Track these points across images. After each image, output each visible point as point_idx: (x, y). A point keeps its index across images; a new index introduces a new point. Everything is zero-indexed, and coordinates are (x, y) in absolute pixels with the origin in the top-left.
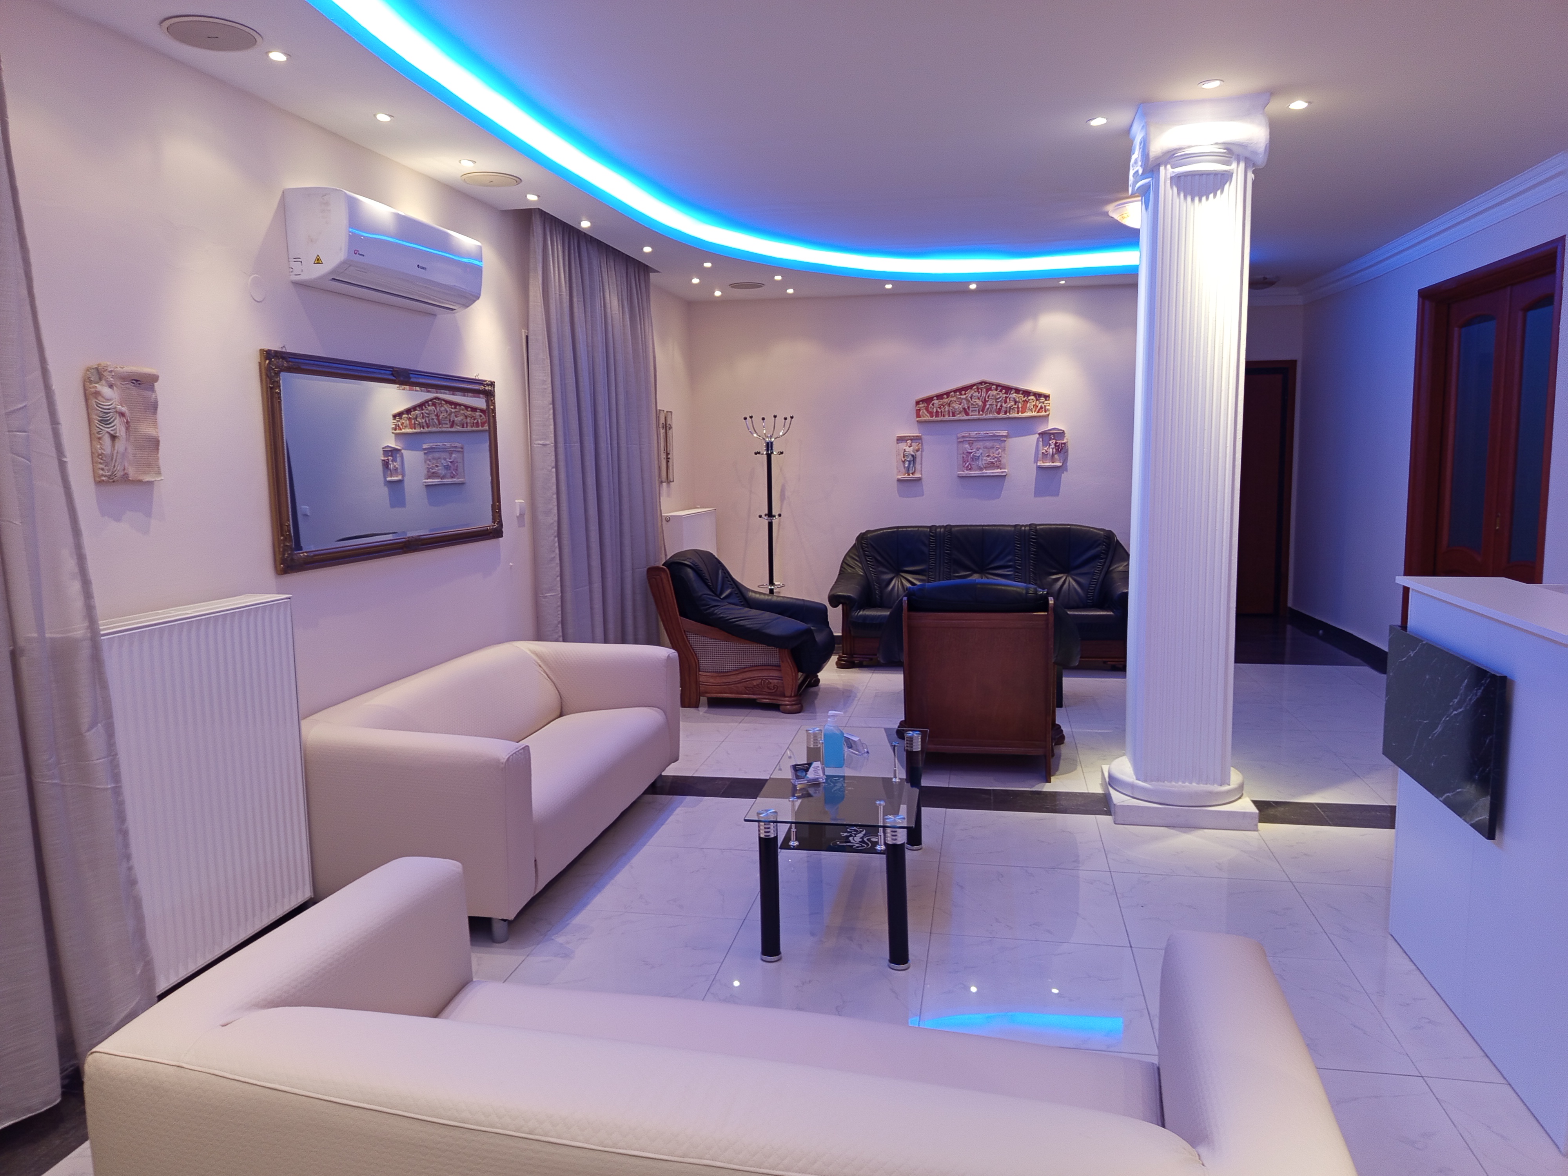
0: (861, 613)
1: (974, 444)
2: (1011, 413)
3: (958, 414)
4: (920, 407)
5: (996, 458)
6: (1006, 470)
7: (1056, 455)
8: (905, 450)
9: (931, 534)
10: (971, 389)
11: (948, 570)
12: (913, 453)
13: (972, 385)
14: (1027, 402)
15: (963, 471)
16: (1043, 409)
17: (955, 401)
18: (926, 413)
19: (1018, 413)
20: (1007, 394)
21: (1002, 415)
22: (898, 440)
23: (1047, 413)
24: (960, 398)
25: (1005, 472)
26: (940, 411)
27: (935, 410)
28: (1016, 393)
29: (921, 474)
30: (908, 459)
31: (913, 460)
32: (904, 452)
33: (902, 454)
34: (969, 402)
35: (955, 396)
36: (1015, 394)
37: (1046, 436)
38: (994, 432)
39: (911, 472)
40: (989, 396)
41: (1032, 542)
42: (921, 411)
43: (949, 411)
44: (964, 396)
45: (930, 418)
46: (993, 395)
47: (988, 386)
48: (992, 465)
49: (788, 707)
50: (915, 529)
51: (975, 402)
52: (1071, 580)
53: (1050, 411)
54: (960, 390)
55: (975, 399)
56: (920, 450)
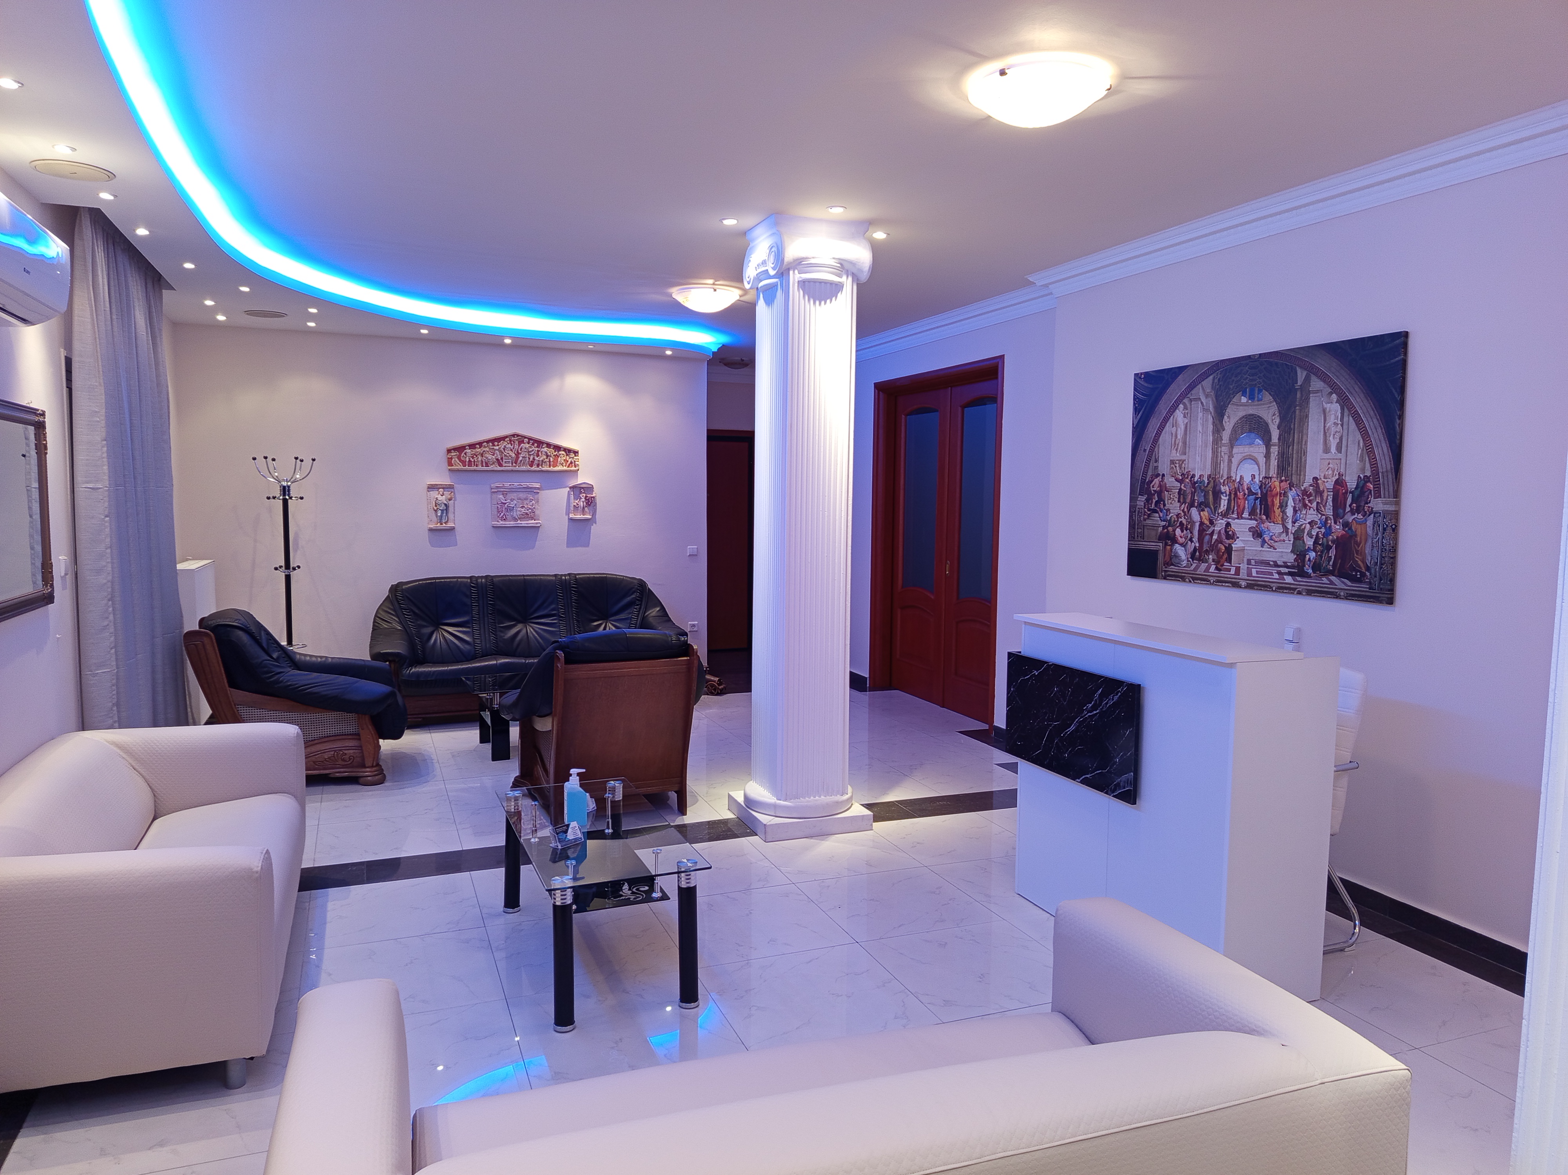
0: (413, 670)
1: (508, 495)
2: (543, 466)
3: (492, 465)
4: (452, 456)
5: (530, 509)
6: (540, 522)
7: (586, 508)
8: (437, 498)
9: (472, 585)
10: (504, 440)
11: (492, 621)
12: (445, 502)
13: (505, 437)
14: (558, 457)
15: (498, 522)
16: (573, 464)
17: (488, 452)
18: (458, 462)
19: (550, 467)
20: (539, 448)
21: (534, 468)
22: (428, 488)
23: (577, 468)
24: (493, 448)
25: (540, 523)
26: (473, 460)
27: (467, 460)
28: (547, 447)
29: (454, 524)
30: (441, 508)
31: (446, 510)
32: (436, 501)
33: (434, 503)
34: (503, 453)
35: (487, 446)
36: (546, 449)
37: (577, 490)
38: (528, 484)
39: (444, 521)
40: (521, 449)
41: (573, 591)
42: (453, 460)
43: (482, 461)
44: (497, 448)
45: (462, 467)
46: (525, 448)
47: (520, 439)
48: (526, 516)
49: (369, 778)
50: (454, 580)
51: (508, 453)
52: (610, 625)
53: (580, 466)
54: (493, 441)
55: (508, 451)
56: (453, 499)
